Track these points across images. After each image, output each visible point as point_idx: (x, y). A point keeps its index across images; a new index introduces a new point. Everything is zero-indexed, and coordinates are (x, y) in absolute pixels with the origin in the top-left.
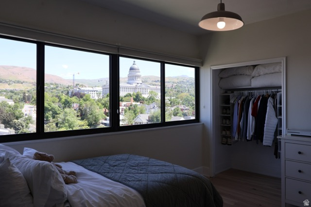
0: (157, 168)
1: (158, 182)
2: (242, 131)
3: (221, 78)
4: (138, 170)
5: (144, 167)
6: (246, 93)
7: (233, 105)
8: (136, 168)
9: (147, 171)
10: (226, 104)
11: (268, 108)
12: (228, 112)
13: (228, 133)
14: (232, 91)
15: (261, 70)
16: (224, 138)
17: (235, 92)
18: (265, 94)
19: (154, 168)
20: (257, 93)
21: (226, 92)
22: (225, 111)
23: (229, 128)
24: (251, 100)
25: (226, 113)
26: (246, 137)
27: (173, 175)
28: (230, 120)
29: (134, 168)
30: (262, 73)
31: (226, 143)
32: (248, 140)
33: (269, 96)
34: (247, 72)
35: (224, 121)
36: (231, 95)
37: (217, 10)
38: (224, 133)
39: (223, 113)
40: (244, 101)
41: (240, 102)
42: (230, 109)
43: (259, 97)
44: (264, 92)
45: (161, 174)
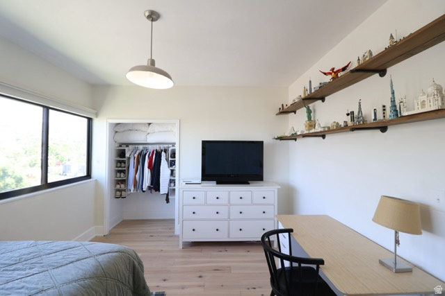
0: (60, 256)
1: (75, 281)
2: (138, 184)
3: (116, 132)
4: (25, 270)
5: (34, 261)
6: (141, 147)
7: (129, 158)
8: (19, 266)
9: (42, 267)
10: (121, 157)
11: (162, 161)
12: (123, 165)
13: (123, 186)
14: (127, 145)
15: (156, 129)
16: (118, 192)
17: (130, 146)
18: (158, 149)
19: (53, 258)
20: (151, 148)
21: (120, 146)
22: (119, 165)
23: (124, 182)
24: (146, 154)
25: (120, 167)
26: (142, 189)
27: (91, 261)
28: (125, 173)
29: (14, 267)
30: (156, 131)
31: (121, 196)
32: (144, 191)
33: (162, 151)
34: (143, 128)
35: (118, 174)
36: (127, 149)
37: (146, 64)
38: (118, 186)
39: (117, 167)
40: (140, 154)
41: (136, 155)
42: (125, 163)
43: (153, 152)
44: (157, 147)
45: (71, 264)
